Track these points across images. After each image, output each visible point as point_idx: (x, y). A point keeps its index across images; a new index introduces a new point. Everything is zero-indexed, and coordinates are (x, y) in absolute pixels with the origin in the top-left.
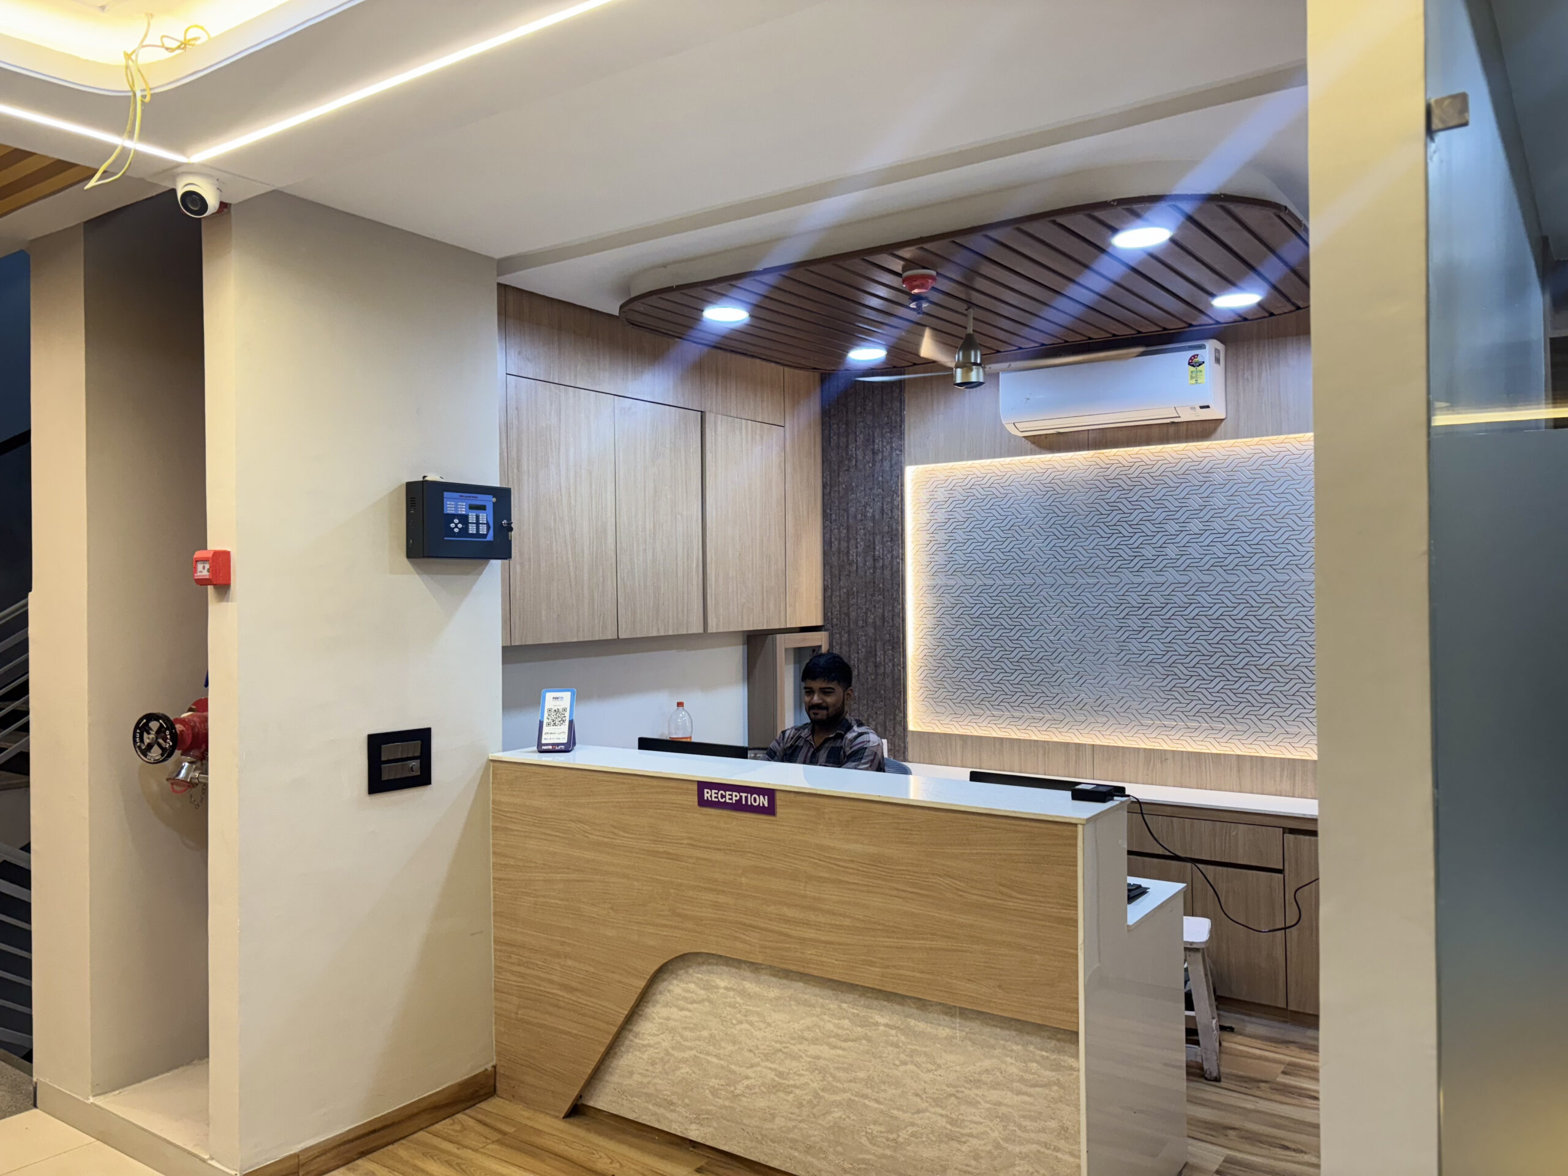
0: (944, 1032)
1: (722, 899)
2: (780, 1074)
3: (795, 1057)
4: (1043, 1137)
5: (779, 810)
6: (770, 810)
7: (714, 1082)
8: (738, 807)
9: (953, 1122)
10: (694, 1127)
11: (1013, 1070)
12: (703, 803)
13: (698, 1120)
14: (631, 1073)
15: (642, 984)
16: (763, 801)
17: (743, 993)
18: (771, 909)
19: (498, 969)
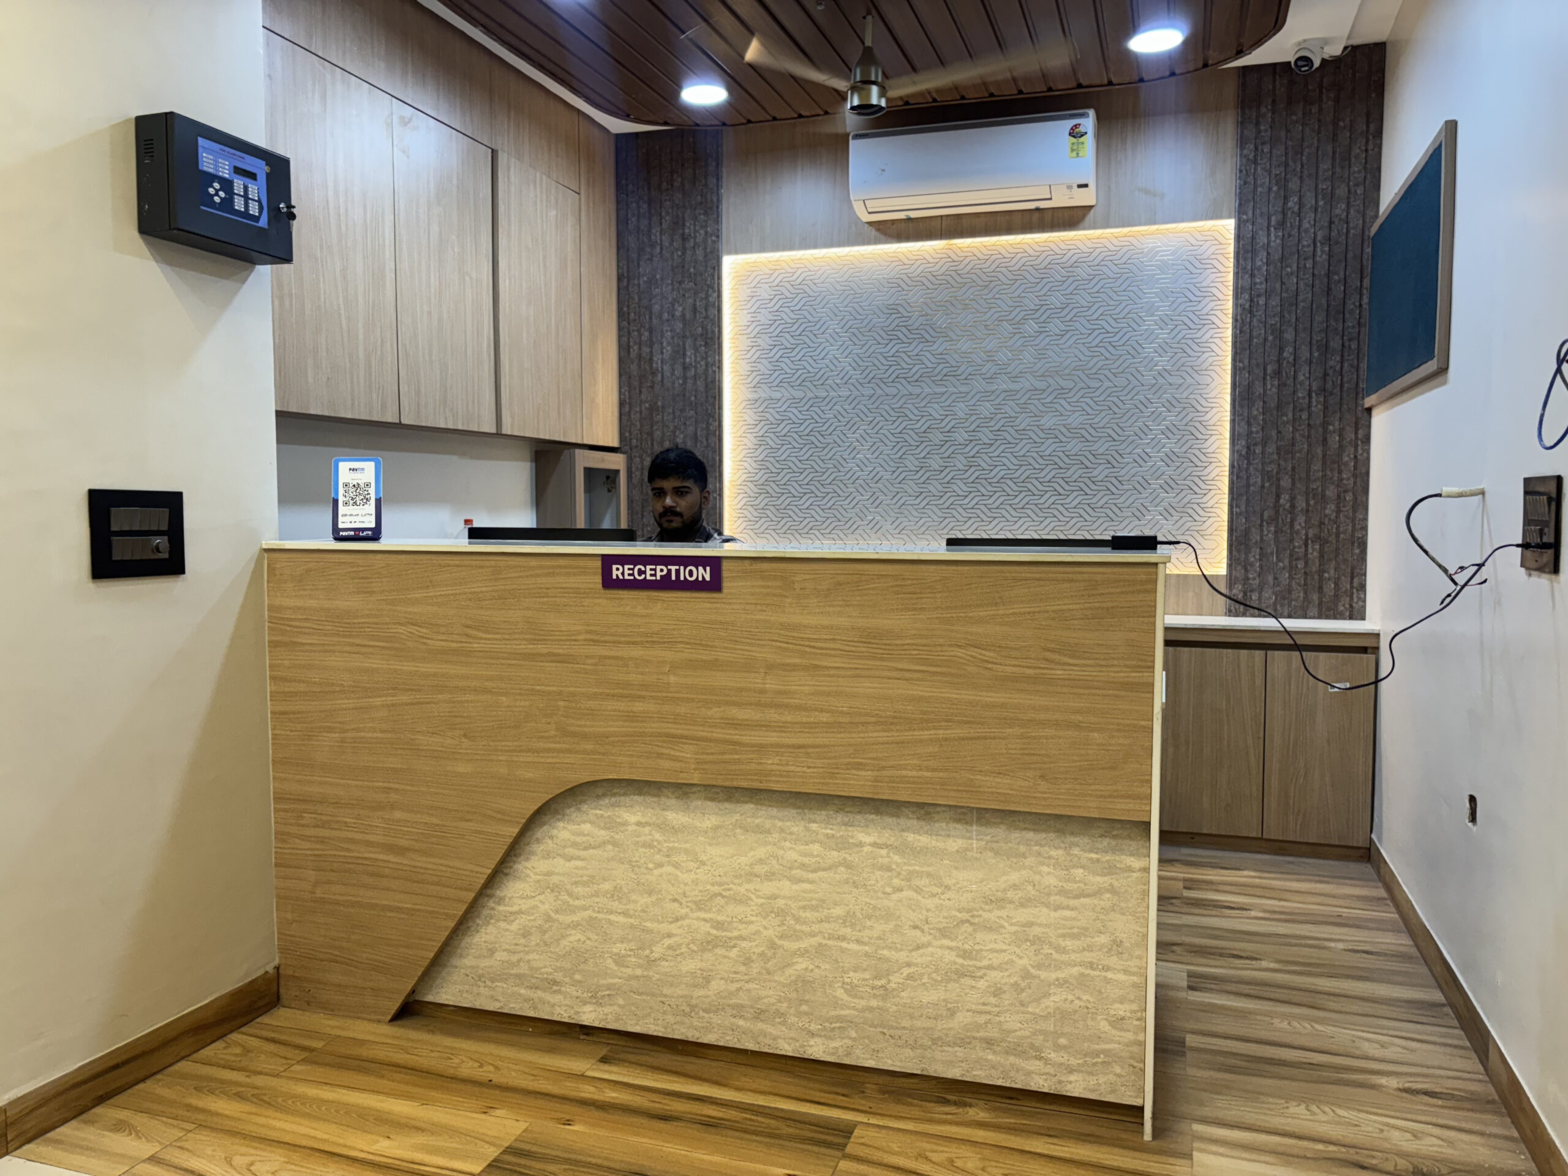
0: (954, 844)
1: (638, 707)
2: (719, 925)
3: (744, 901)
4: (1088, 957)
5: (726, 584)
6: (714, 585)
7: (620, 948)
8: (666, 584)
9: (966, 954)
10: (588, 1008)
11: (1052, 881)
13: (596, 999)
14: (492, 952)
15: (516, 830)
16: (704, 574)
17: (663, 827)
18: (715, 712)
19: (281, 837)
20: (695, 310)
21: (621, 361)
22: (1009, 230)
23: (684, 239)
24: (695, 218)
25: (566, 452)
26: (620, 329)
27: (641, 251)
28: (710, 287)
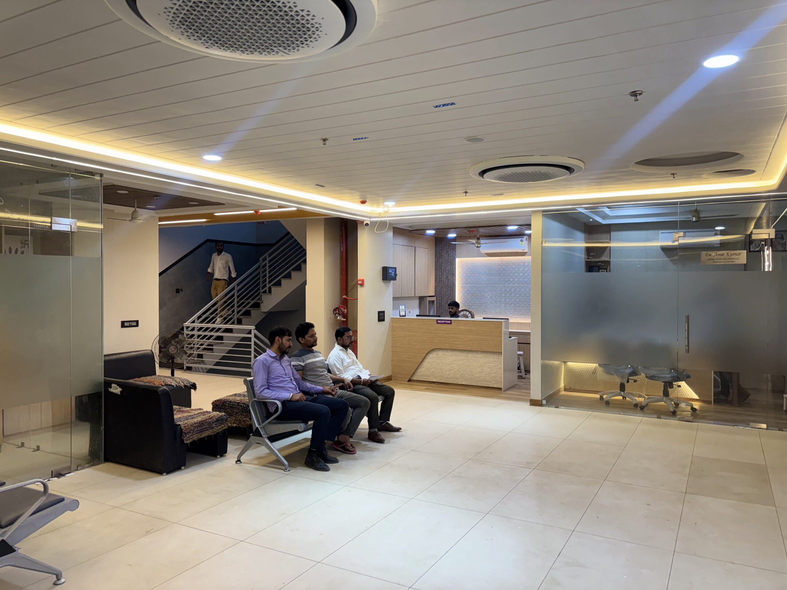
0: (480, 356)
1: (441, 339)
2: (451, 367)
3: (454, 364)
4: (496, 370)
5: (452, 323)
6: (451, 323)
7: (439, 371)
8: (445, 323)
9: (482, 370)
10: (434, 379)
11: (492, 360)
12: (437, 323)
13: (435, 378)
14: (421, 372)
15: (425, 355)
16: (449, 322)
17: (444, 355)
18: (451, 340)
19: (392, 357)
20: (450, 269)
21: (435, 278)
22: (512, 256)
23: (448, 255)
24: (451, 251)
25: (425, 298)
26: (435, 272)
27: (440, 257)
28: (454, 264)
